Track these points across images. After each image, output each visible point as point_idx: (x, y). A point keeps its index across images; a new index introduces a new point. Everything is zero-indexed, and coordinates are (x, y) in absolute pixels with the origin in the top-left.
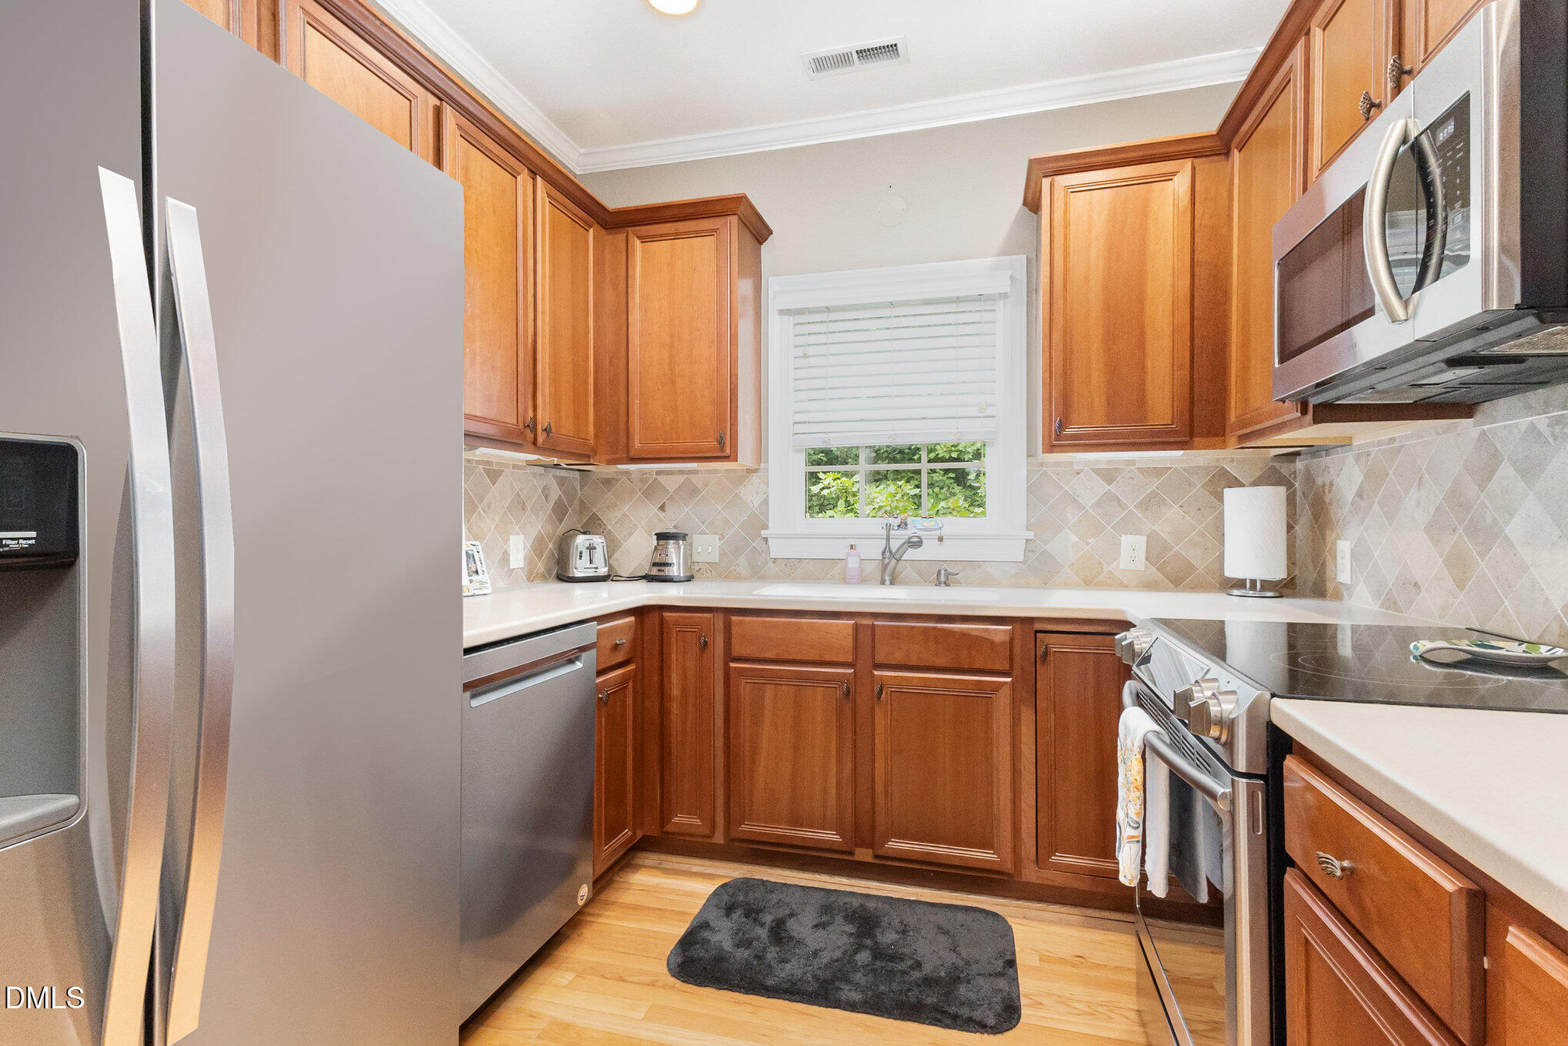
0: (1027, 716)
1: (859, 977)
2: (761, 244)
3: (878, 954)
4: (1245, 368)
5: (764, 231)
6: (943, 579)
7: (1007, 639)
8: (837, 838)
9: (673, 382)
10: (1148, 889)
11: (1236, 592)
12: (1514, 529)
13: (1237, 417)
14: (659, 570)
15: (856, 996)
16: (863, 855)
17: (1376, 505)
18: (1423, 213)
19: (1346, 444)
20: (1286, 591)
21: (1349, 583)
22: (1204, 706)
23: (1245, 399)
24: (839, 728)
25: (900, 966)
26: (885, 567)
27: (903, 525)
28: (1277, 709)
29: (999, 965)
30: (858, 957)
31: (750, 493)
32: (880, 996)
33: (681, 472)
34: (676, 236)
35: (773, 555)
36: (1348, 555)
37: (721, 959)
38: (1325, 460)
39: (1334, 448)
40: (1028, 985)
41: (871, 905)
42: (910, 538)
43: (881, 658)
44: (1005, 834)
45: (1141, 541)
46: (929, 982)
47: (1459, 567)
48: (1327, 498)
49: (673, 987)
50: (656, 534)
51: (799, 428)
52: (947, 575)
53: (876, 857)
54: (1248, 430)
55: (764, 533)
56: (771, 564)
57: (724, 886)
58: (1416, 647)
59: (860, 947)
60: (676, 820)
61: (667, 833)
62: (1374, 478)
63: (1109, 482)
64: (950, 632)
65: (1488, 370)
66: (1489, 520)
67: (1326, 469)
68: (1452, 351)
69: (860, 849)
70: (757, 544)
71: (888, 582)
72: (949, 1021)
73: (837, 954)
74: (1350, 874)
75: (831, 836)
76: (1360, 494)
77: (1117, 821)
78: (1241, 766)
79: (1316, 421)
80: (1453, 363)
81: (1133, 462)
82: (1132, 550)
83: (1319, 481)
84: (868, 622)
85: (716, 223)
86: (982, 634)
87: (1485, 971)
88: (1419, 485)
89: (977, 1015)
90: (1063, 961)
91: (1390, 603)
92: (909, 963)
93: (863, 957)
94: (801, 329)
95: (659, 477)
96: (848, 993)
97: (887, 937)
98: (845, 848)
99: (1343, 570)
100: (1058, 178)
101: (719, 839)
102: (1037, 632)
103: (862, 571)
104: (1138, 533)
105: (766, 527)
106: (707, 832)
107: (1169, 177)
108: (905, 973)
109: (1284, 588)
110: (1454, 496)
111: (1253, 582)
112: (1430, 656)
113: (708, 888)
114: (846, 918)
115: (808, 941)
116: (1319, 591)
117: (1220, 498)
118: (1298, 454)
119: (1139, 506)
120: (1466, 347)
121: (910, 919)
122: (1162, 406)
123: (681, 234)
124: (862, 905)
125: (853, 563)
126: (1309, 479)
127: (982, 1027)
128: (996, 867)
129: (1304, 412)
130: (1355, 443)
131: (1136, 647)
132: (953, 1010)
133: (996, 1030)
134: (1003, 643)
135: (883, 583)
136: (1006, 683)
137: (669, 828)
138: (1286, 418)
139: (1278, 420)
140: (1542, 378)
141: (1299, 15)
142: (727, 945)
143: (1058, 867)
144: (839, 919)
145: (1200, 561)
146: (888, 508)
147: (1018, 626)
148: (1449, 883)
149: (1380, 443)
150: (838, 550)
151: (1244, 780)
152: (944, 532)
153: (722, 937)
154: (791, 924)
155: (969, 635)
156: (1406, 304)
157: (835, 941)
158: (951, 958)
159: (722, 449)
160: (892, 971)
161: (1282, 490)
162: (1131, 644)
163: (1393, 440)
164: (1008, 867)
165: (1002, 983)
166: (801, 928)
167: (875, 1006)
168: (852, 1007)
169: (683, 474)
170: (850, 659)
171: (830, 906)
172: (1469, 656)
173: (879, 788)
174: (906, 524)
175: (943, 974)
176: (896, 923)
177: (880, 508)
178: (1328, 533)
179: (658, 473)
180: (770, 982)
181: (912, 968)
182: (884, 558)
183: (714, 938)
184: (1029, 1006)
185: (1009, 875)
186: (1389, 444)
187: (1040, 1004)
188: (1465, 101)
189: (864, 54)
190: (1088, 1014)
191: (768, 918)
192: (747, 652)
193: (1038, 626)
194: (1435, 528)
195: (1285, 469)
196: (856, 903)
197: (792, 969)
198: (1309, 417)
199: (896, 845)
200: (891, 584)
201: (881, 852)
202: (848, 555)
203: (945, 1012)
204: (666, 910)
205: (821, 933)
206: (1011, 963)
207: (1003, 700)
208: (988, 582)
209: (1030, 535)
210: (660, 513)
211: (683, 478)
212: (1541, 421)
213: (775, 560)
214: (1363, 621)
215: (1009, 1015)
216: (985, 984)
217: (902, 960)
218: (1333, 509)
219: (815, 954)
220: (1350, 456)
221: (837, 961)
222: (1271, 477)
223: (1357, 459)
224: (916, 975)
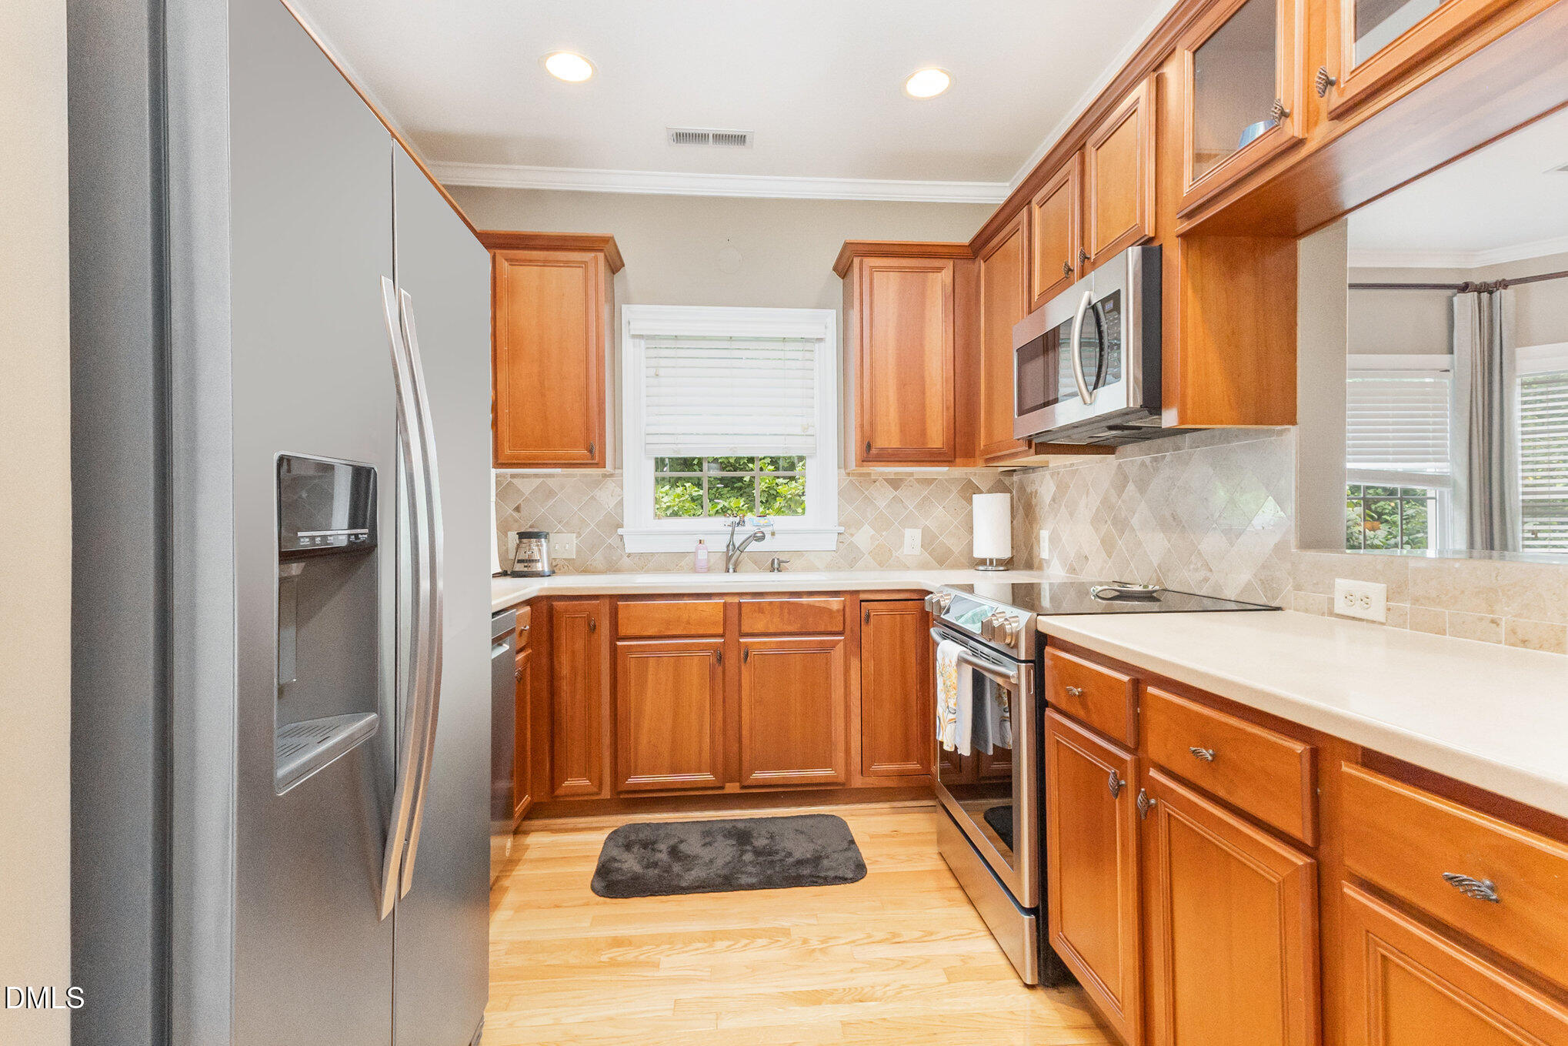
0: (855, 663)
1: (750, 869)
2: (614, 273)
3: (758, 853)
4: (990, 413)
5: (619, 263)
6: (776, 566)
7: (841, 607)
8: (711, 777)
9: (543, 395)
10: (959, 753)
11: (981, 568)
12: (1135, 521)
13: (984, 446)
14: (525, 567)
15: (754, 880)
16: (732, 788)
17: (1063, 506)
18: (1098, 350)
19: (1044, 466)
20: (1009, 567)
21: (1047, 558)
22: (1002, 627)
23: (990, 434)
24: (712, 690)
25: (777, 857)
26: (729, 559)
27: (741, 523)
28: (1041, 621)
29: (845, 845)
30: (744, 858)
31: (606, 497)
32: (770, 877)
33: (536, 476)
34: (545, 263)
35: (628, 551)
36: (1047, 541)
37: (636, 878)
38: (1032, 476)
39: (1039, 467)
40: (866, 853)
41: (740, 825)
42: (756, 533)
43: (745, 629)
44: (840, 755)
45: (917, 534)
46: (800, 863)
47: (1108, 545)
48: (1034, 501)
49: (605, 903)
50: (518, 534)
51: (650, 439)
52: (780, 562)
53: (743, 787)
54: (992, 456)
55: (620, 531)
56: (625, 559)
57: (615, 832)
58: (1094, 590)
59: (743, 852)
60: (570, 783)
61: (557, 797)
62: (1062, 488)
63: (896, 488)
64: (801, 605)
65: (1126, 432)
66: (1123, 516)
67: (1033, 482)
68: (1111, 423)
69: (728, 784)
70: (613, 541)
71: (731, 570)
72: (822, 881)
73: (728, 858)
74: (1082, 695)
75: (707, 777)
76: (1054, 500)
77: (937, 715)
78: (1023, 658)
79: (1037, 453)
80: (1111, 428)
81: (911, 474)
82: (912, 540)
83: (1029, 490)
84: (736, 600)
85: (588, 256)
86: (822, 605)
87: (1138, 714)
88: (1087, 493)
89: (840, 873)
90: (886, 836)
91: (1072, 570)
92: (783, 854)
93: (748, 857)
94: (653, 353)
95: (515, 481)
96: (744, 880)
97: (761, 842)
98: (718, 785)
99: (1044, 551)
100: (866, 260)
101: (606, 794)
102: (861, 601)
103: (708, 561)
104: (917, 527)
105: (622, 526)
106: (595, 790)
107: (939, 269)
108: (781, 860)
109: (1008, 564)
110: (1105, 501)
111: (991, 561)
112: (1100, 595)
113: (602, 837)
114: (725, 836)
115: (701, 855)
116: (1029, 565)
117: (970, 501)
118: (1015, 471)
119: (915, 508)
120: (1117, 421)
121: (773, 828)
122: (937, 437)
123: (550, 261)
124: (733, 827)
125: (702, 555)
126: (1022, 488)
127: (844, 880)
128: (835, 780)
129: (1030, 447)
130: (1050, 466)
131: (942, 603)
132: (823, 874)
133: (853, 880)
134: (838, 611)
135: (728, 571)
136: (840, 641)
137: (559, 792)
138: (1019, 449)
139: (1013, 451)
140: (1149, 436)
141: (1025, 192)
142: (637, 868)
143: (877, 774)
144: (720, 838)
145: (957, 547)
146: (676, 509)
147: (848, 596)
148: (1125, 678)
149: (1065, 466)
150: (687, 545)
151: (1024, 664)
152: (776, 528)
153: (631, 863)
154: (682, 847)
155: (814, 606)
156: (1091, 394)
157: (724, 852)
158: (811, 846)
159: (593, 458)
160: (772, 861)
161: (1008, 495)
162: (938, 602)
163: (1072, 465)
164: (842, 778)
165: (849, 854)
166: (693, 846)
167: (768, 883)
168: (751, 887)
169: (539, 477)
170: (721, 631)
171: (708, 831)
172: (1118, 593)
173: (745, 733)
174: (744, 522)
175: (809, 856)
176: (763, 832)
177: (668, 507)
178: (1034, 526)
179: (513, 476)
180: (684, 884)
181: (785, 857)
182: (728, 550)
183: (625, 866)
184: (871, 864)
185: (843, 784)
186: (1070, 467)
187: (877, 861)
188: (1118, 292)
189: (719, 138)
190: (908, 861)
191: (663, 847)
192: (631, 632)
193: (863, 596)
194: (1096, 521)
195: (1007, 481)
196: (728, 826)
197: (697, 873)
198: (1033, 450)
199: (758, 775)
200: (734, 571)
201: (746, 784)
202: (697, 549)
203: (818, 876)
204: (570, 857)
205: (709, 848)
206: (852, 842)
207: (838, 653)
208: (810, 568)
209: (842, 529)
210: (515, 514)
211: (539, 481)
212: (1147, 459)
213: (629, 555)
214: (1056, 581)
215: (859, 870)
216: (841, 857)
217: (777, 853)
218: (1037, 509)
219: (711, 861)
220: (1047, 473)
221: (730, 862)
222: (999, 487)
223: (1052, 475)
224: (790, 860)
